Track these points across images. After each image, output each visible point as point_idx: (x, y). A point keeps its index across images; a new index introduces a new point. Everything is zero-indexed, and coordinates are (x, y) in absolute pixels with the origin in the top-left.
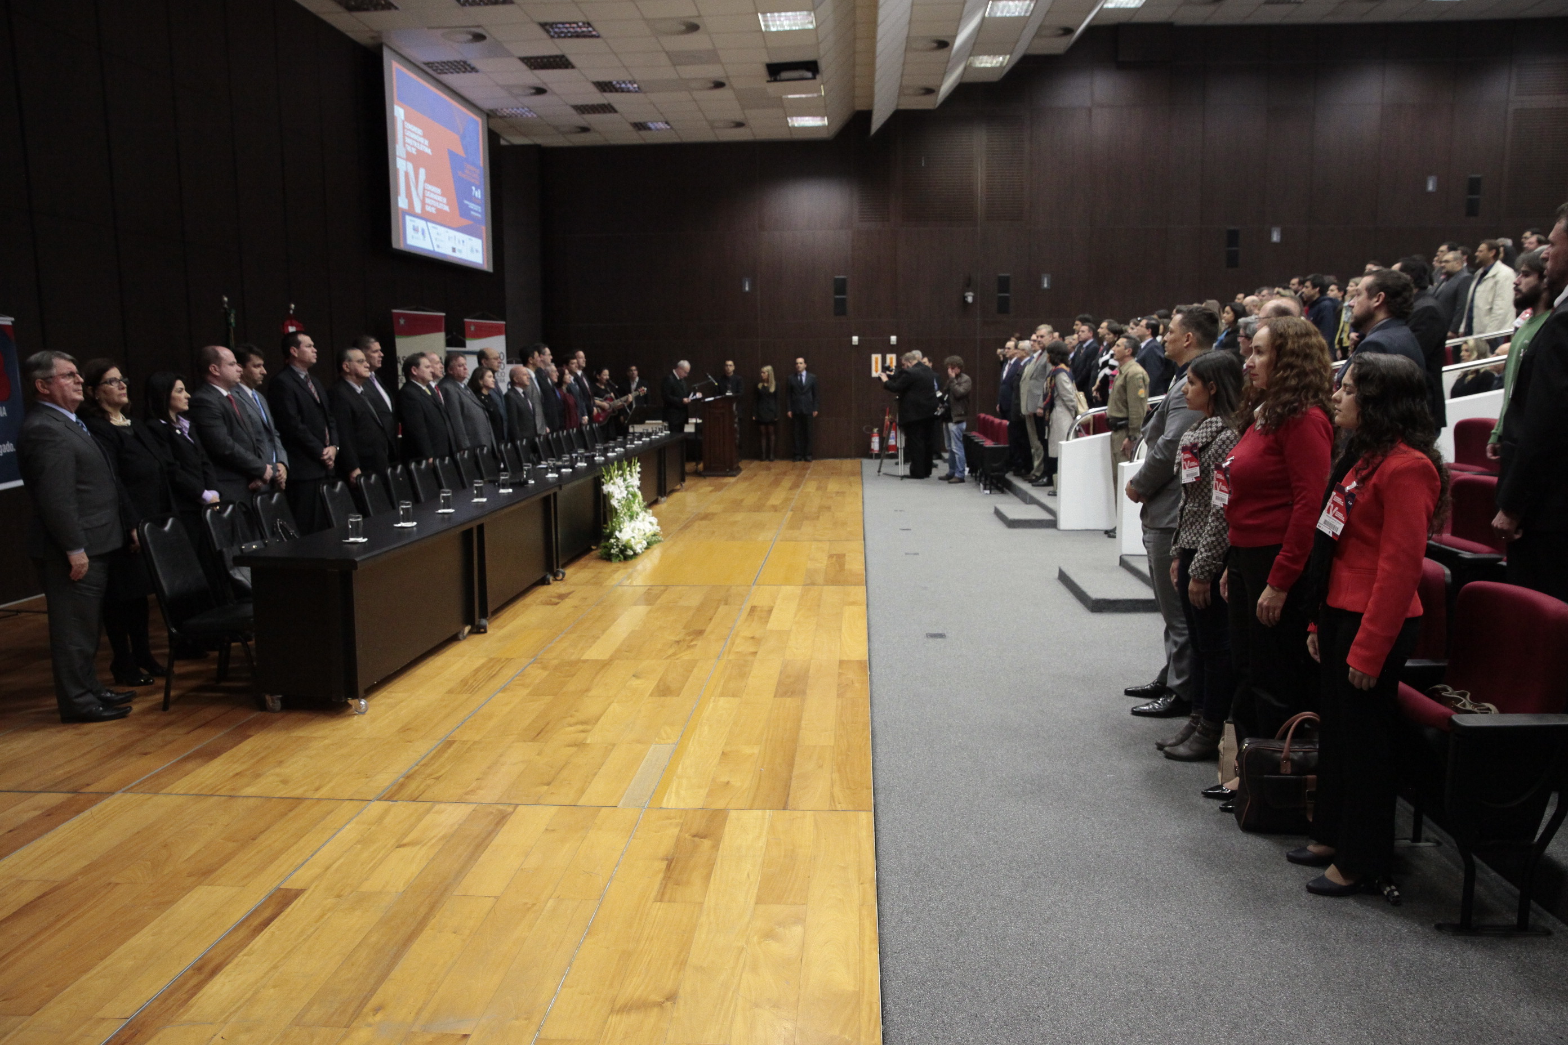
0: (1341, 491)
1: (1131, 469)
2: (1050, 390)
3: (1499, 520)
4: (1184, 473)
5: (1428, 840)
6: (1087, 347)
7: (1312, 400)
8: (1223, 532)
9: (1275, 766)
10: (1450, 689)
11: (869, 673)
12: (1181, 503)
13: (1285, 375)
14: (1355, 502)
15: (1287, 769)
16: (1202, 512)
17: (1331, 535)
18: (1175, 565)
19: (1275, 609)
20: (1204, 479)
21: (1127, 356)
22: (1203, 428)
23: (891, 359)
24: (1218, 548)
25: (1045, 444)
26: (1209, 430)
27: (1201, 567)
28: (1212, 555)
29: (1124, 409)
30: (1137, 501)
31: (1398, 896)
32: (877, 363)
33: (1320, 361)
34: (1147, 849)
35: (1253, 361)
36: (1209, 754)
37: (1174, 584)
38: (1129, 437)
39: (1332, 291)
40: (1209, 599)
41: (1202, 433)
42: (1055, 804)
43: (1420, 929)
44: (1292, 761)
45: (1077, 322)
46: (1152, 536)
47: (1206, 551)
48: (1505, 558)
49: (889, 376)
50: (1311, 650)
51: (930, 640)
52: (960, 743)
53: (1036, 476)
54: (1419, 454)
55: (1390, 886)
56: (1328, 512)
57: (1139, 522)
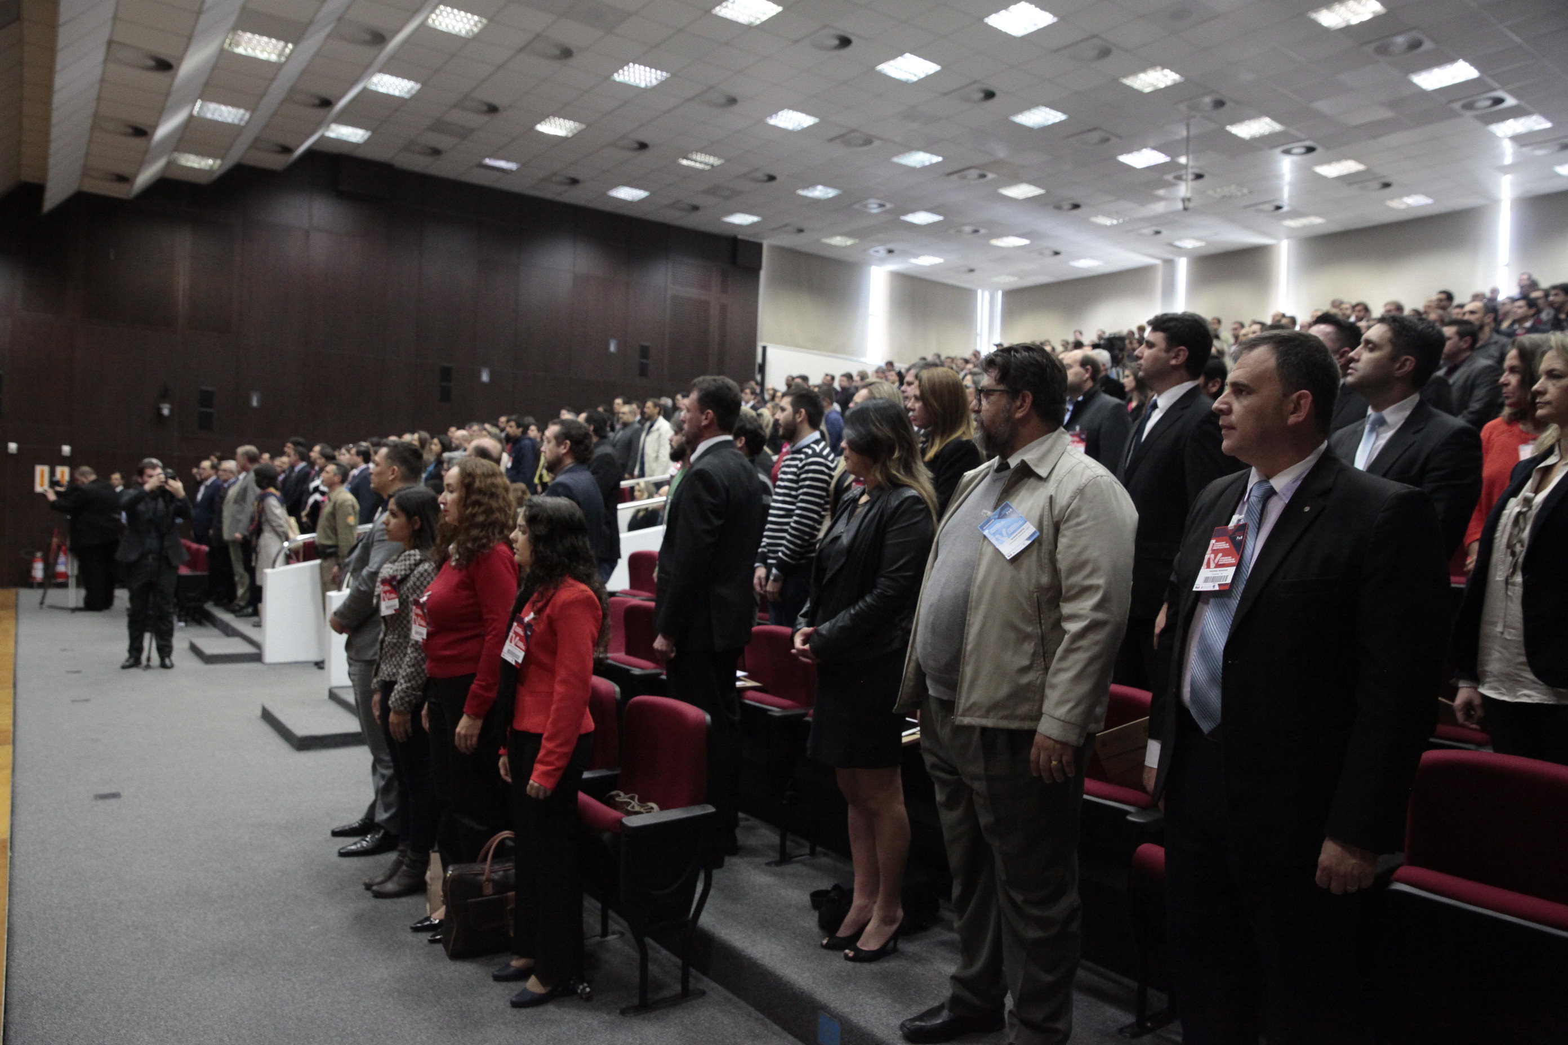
0: (521, 622)
1: (338, 598)
2: (256, 514)
3: (659, 643)
4: (383, 606)
5: (614, 933)
6: (300, 471)
7: (498, 536)
8: (421, 663)
9: (478, 889)
10: (622, 794)
11: (9, 854)
12: (381, 635)
13: (474, 511)
14: (533, 632)
15: (489, 889)
16: (401, 644)
17: (514, 663)
18: (377, 698)
19: (472, 736)
20: (403, 611)
21: (337, 483)
22: (402, 561)
23: (63, 473)
24: (417, 678)
25: (252, 571)
26: (408, 562)
27: (402, 698)
28: (412, 686)
29: (333, 536)
30: (341, 632)
31: (589, 992)
32: (42, 476)
33: (504, 499)
34: (353, 1000)
35: (445, 498)
36: (417, 887)
37: (376, 717)
38: (339, 565)
39: (532, 431)
40: (410, 730)
41: (401, 566)
42: (250, 971)
43: (607, 1017)
44: (493, 881)
45: (289, 445)
46: (357, 669)
47: (405, 682)
48: (665, 672)
49: (57, 493)
50: (502, 772)
51: (100, 803)
52: (134, 922)
53: (240, 606)
54: (583, 587)
55: (582, 984)
56: (511, 642)
57: (344, 655)
